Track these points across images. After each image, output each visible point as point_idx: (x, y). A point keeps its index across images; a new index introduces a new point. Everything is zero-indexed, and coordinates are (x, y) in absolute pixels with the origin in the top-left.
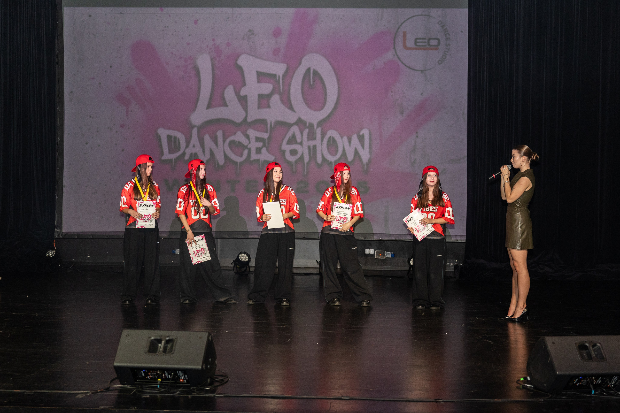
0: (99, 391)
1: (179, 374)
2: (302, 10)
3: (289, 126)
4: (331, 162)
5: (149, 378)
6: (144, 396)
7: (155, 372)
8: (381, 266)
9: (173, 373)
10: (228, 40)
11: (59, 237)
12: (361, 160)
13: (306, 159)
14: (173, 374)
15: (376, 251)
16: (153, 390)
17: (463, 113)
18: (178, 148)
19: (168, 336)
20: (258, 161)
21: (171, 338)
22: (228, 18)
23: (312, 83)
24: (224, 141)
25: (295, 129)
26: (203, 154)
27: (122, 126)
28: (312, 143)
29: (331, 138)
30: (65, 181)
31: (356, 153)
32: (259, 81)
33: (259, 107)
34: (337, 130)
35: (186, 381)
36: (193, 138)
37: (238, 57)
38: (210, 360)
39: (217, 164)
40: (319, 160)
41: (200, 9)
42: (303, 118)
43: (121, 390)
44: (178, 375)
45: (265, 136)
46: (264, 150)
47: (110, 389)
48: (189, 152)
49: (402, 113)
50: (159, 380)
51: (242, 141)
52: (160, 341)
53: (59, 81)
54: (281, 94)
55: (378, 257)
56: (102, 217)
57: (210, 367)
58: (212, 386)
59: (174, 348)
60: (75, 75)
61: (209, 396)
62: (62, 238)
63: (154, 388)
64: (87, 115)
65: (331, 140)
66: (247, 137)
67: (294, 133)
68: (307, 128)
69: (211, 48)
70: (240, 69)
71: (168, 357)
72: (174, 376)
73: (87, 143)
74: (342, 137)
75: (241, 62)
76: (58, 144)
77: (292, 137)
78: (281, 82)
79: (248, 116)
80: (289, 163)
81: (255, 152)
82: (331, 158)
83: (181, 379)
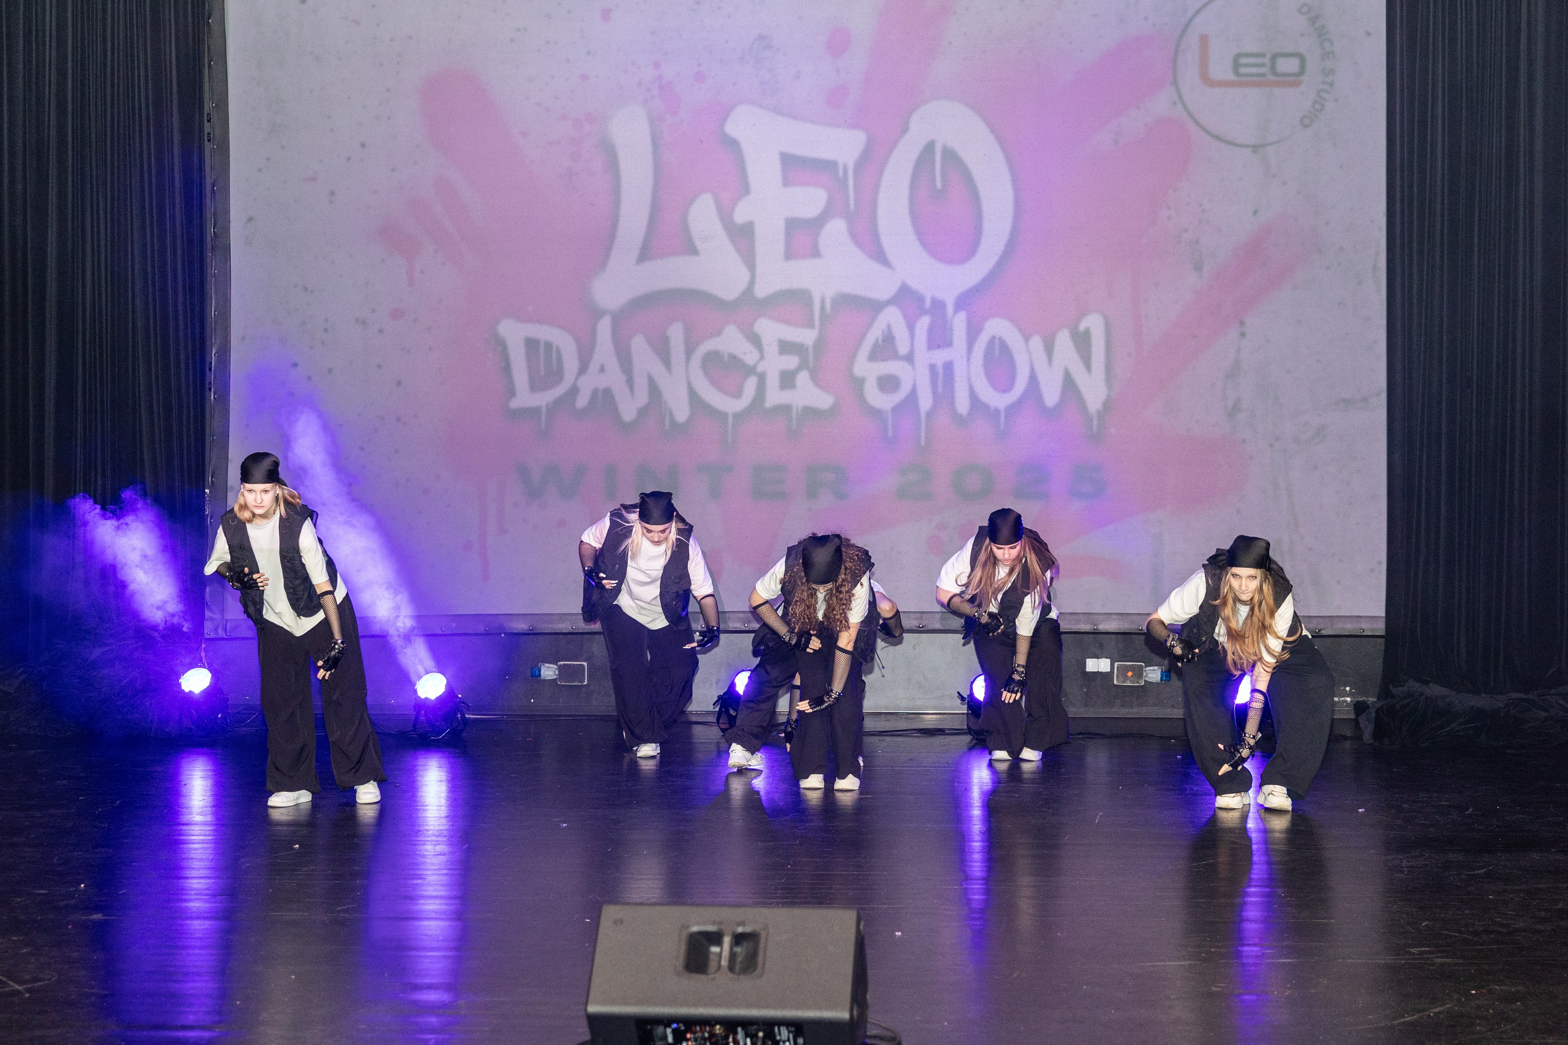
1: (780, 1034)
3: (875, 307)
4: (997, 411)
7: (705, 1030)
8: (1131, 706)
9: (761, 1031)
10: (699, 65)
11: (217, 633)
12: (1082, 403)
13: (925, 402)
14: (761, 1035)
15: (1116, 664)
17: (1374, 267)
18: (555, 374)
20: (784, 409)
21: (748, 929)
23: (939, 184)
24: (689, 353)
26: (629, 394)
27: (396, 314)
28: (940, 357)
29: (997, 342)
31: (1069, 382)
32: (787, 182)
33: (789, 255)
34: (1012, 320)
36: (598, 346)
37: (724, 112)
39: (667, 420)
40: (962, 404)
42: (915, 284)
44: (778, 1036)
45: (807, 337)
46: (803, 378)
48: (588, 385)
49: (1198, 268)
51: (739, 354)
53: (214, 187)
54: (850, 218)
55: (1124, 682)
60: (260, 170)
62: (227, 637)
64: (296, 286)
65: (997, 346)
67: (889, 327)
68: (923, 311)
69: (648, 90)
70: (733, 146)
73: (296, 365)
74: (1027, 339)
75: (734, 127)
76: (213, 369)
77: (883, 341)
78: (851, 182)
79: (758, 279)
80: (876, 413)
81: (777, 383)
82: (998, 400)
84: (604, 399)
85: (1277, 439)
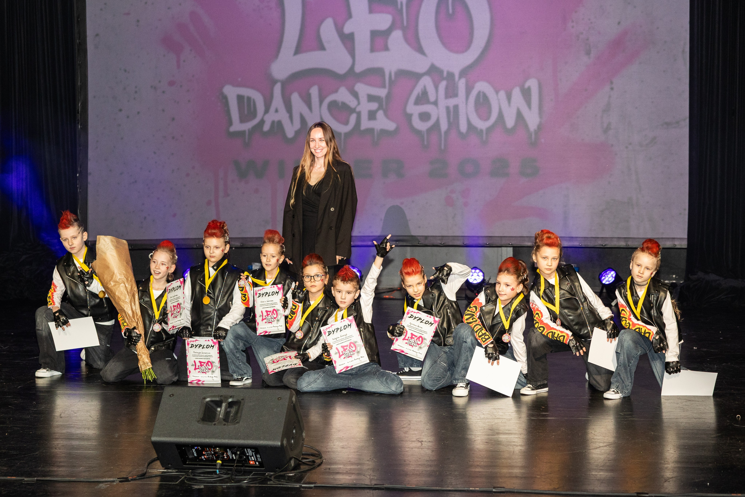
0: (130, 478)
1: (248, 453)
3: (418, 76)
4: (481, 131)
5: (204, 459)
6: (196, 487)
7: (212, 451)
9: (238, 451)
12: (526, 126)
13: (444, 126)
14: (238, 453)
16: (209, 478)
17: (683, 52)
18: (253, 114)
19: (231, 397)
20: (370, 131)
21: (235, 400)
23: (451, 11)
24: (321, 102)
25: (426, 82)
26: (290, 123)
27: (171, 83)
28: (452, 102)
29: (481, 94)
30: (91, 166)
31: (519, 115)
32: (371, 11)
33: (373, 49)
34: (489, 83)
35: (259, 464)
36: (274, 99)
38: (294, 431)
40: (463, 127)
42: (438, 64)
43: (163, 477)
44: (246, 454)
45: (382, 93)
46: (380, 114)
47: (147, 475)
48: (269, 119)
49: (588, 53)
50: (219, 462)
51: (347, 102)
52: (219, 404)
53: (78, 19)
54: (404, 30)
56: (145, 218)
57: (294, 442)
58: (298, 471)
59: (239, 415)
60: (101, 10)
61: (292, 486)
63: (212, 474)
64: (120, 69)
65: (481, 96)
66: (355, 95)
67: (425, 87)
68: (443, 79)
71: (230, 427)
72: (240, 457)
73: (120, 110)
74: (497, 92)
76: (79, 113)
77: (422, 94)
78: (404, 11)
79: (356, 62)
80: (418, 132)
81: (367, 117)
82: (481, 125)
83: (251, 461)
84: (278, 126)
85: (630, 144)
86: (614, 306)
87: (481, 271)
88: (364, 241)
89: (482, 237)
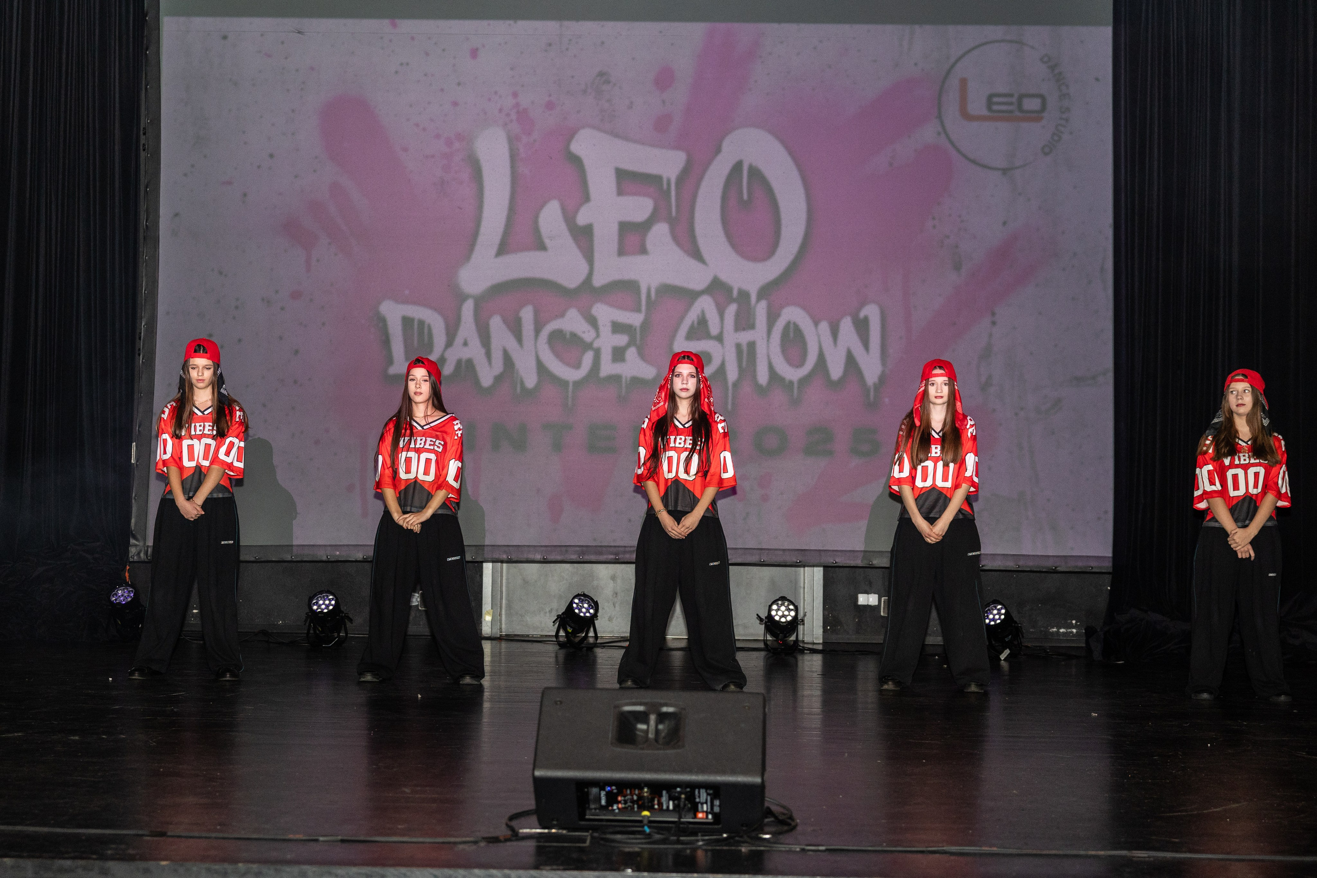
1: (699, 797)
2: (722, 26)
3: (692, 296)
4: (791, 382)
5: (617, 811)
7: (635, 794)
9: (681, 795)
10: (550, 96)
11: (140, 557)
12: (861, 377)
13: (732, 374)
14: (681, 797)
17: (1102, 269)
18: (426, 348)
20: (615, 379)
21: (671, 710)
22: (550, 45)
23: (745, 197)
24: (537, 331)
26: (487, 364)
27: (296, 295)
28: (745, 337)
29: (792, 326)
31: (850, 360)
32: (620, 192)
33: (621, 252)
34: (804, 308)
35: (713, 819)
36: (463, 324)
37: (570, 134)
39: (519, 386)
40: (763, 377)
41: (485, 23)
42: (724, 277)
43: (542, 840)
44: (695, 799)
45: (635, 319)
46: (632, 353)
48: (454, 355)
49: (957, 267)
50: (646, 813)
51: (579, 333)
53: (146, 188)
54: (673, 223)
59: (681, 734)
60: (185, 175)
64: (213, 270)
65: (792, 330)
66: (593, 322)
67: (703, 312)
68: (731, 300)
69: (508, 115)
70: (576, 161)
71: (672, 754)
74: (816, 323)
75: (579, 147)
76: (142, 339)
77: (698, 324)
78: (673, 193)
79: (595, 273)
81: (610, 357)
82: (792, 374)
83: (700, 812)
84: (467, 368)
85: (1022, 409)
86: (1003, 660)
87: (792, 603)
88: (601, 553)
89: (788, 550)
